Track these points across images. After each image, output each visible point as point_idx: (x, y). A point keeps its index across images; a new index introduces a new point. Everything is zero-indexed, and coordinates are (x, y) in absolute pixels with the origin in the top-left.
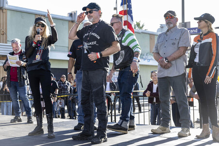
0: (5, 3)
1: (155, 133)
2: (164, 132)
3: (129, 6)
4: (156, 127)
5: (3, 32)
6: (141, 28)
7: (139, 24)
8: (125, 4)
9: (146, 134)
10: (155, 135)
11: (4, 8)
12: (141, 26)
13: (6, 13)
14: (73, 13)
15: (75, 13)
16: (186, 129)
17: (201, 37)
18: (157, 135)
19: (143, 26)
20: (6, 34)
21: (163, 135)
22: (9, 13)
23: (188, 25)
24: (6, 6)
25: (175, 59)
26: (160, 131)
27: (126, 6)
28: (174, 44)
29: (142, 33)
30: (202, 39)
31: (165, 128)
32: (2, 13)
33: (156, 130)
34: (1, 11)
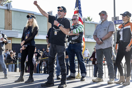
0: (10, 7)
1: (94, 82)
2: (100, 81)
3: (80, 8)
4: (95, 78)
5: (10, 23)
6: (91, 20)
7: (89, 18)
8: (77, 7)
9: (89, 82)
10: (94, 83)
11: (10, 10)
12: (90, 19)
13: (11, 13)
14: (50, 12)
15: (51, 12)
16: (112, 79)
17: (123, 26)
18: (95, 83)
19: (91, 19)
20: (11, 25)
21: (99, 83)
22: (13, 13)
23: (117, 18)
24: (11, 9)
25: (106, 39)
26: (97, 81)
27: (77, 8)
28: (105, 30)
29: (91, 23)
30: (124, 26)
31: (100, 79)
32: (9, 13)
33: (95, 80)
34: (9, 11)
